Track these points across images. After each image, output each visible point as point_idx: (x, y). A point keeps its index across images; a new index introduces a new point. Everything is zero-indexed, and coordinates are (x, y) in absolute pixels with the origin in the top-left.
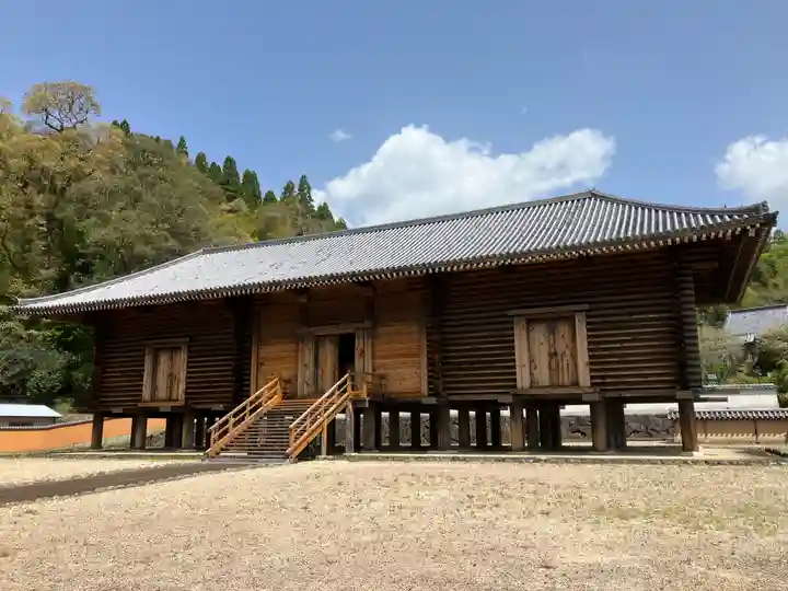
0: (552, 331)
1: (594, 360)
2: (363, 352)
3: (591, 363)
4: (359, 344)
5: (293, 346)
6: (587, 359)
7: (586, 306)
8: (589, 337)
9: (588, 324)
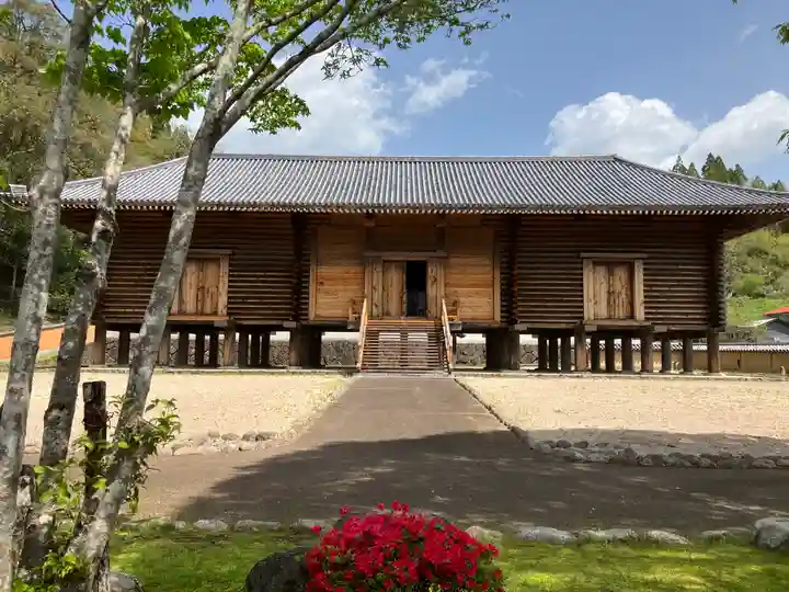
0: (611, 273)
1: (649, 301)
2: (436, 280)
3: (645, 302)
4: (431, 271)
5: (359, 269)
6: (642, 298)
7: (645, 256)
8: (645, 280)
9: (645, 269)
